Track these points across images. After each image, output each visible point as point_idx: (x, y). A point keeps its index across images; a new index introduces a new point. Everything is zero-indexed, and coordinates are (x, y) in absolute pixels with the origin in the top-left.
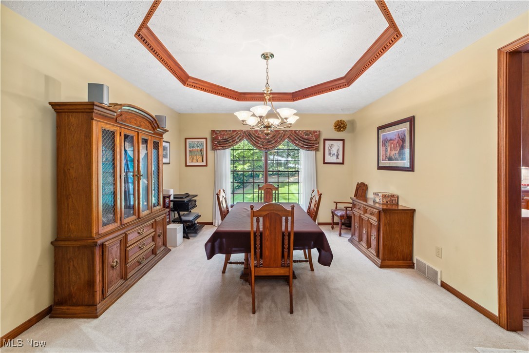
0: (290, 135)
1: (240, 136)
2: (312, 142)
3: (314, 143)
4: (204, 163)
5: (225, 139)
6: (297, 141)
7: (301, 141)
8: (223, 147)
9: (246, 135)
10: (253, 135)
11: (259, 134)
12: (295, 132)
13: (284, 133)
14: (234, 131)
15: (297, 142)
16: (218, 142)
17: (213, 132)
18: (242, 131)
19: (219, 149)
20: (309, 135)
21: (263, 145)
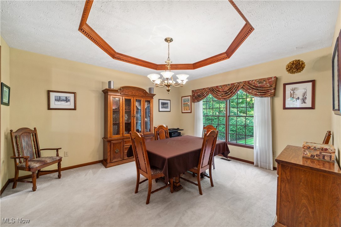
0: (244, 85)
1: (207, 92)
2: (266, 89)
3: (268, 90)
4: (190, 111)
5: (199, 95)
6: (249, 89)
7: (254, 89)
8: (198, 100)
9: (211, 91)
10: (215, 90)
11: (219, 89)
12: (248, 82)
13: (238, 85)
14: (204, 89)
15: (250, 91)
16: (195, 97)
17: (193, 91)
18: (208, 88)
19: (196, 102)
20: (263, 83)
21: (222, 97)
